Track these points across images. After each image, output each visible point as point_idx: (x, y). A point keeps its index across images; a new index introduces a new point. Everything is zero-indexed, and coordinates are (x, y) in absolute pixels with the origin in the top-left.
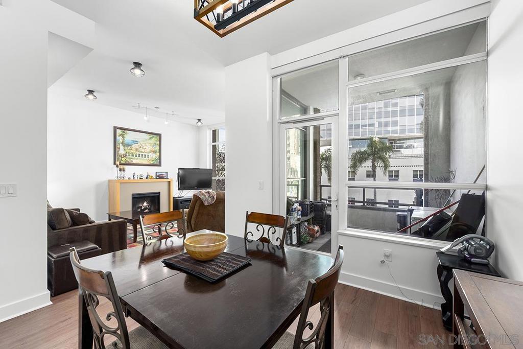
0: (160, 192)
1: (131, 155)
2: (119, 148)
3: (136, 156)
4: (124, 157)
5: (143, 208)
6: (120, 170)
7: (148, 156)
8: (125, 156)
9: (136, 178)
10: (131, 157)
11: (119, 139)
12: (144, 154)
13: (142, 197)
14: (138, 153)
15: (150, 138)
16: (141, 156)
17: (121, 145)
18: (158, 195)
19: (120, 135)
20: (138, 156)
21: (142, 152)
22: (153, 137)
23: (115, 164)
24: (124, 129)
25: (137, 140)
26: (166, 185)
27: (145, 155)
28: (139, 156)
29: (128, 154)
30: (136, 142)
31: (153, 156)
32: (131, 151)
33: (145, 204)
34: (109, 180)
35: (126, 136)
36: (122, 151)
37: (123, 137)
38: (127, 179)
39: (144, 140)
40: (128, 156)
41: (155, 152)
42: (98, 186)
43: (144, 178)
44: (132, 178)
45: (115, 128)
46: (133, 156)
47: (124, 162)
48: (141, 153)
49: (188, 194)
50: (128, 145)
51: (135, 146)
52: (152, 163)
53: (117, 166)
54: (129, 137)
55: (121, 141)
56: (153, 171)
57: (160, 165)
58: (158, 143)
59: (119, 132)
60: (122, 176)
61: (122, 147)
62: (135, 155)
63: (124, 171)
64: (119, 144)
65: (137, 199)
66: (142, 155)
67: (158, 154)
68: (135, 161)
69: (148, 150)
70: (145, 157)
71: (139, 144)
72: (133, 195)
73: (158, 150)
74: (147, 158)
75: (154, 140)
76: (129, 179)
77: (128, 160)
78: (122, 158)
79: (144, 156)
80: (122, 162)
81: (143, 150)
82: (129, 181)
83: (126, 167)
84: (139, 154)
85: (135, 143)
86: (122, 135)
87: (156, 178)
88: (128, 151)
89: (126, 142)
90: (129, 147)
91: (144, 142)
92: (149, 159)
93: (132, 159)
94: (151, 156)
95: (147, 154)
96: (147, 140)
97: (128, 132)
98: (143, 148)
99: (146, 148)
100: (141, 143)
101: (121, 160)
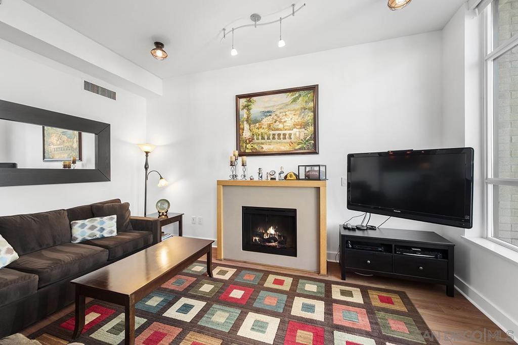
0: (296, 210)
1: (260, 137)
2: (243, 129)
3: (268, 139)
4: (250, 142)
5: (266, 237)
7: (290, 135)
8: (251, 140)
9: (264, 178)
10: (260, 141)
11: (244, 113)
12: (282, 132)
14: (272, 132)
15: (295, 100)
16: (276, 137)
17: (245, 122)
18: (292, 214)
19: (244, 107)
20: (271, 137)
21: (278, 130)
22: (300, 95)
24: (249, 96)
25: (269, 109)
27: (284, 135)
28: (274, 138)
29: (255, 137)
30: (267, 113)
31: (299, 134)
32: (261, 131)
35: (252, 106)
36: (247, 134)
37: (249, 110)
38: (247, 178)
39: (280, 106)
40: (255, 141)
41: (304, 126)
45: (238, 98)
46: (263, 138)
47: (250, 151)
48: (277, 132)
50: (256, 121)
51: (266, 121)
52: (297, 147)
55: (245, 116)
57: (315, 152)
58: (312, 105)
59: (242, 102)
61: (246, 126)
62: (266, 137)
64: (243, 122)
66: (279, 135)
67: (311, 129)
68: (266, 148)
69: (289, 123)
70: (285, 138)
71: (273, 115)
72: (245, 208)
73: (311, 121)
74: (288, 140)
75: (303, 101)
76: (251, 179)
77: (255, 146)
78: (247, 144)
80: (247, 151)
81: (281, 126)
84: (274, 134)
85: (266, 116)
86: (247, 107)
88: (256, 131)
89: (252, 117)
90: (257, 124)
91: (282, 111)
92: (293, 140)
93: (262, 144)
94: (295, 134)
95: (287, 132)
96: (287, 105)
97: (254, 98)
98: (280, 122)
99: (285, 122)
100: (278, 113)
101: (246, 147)
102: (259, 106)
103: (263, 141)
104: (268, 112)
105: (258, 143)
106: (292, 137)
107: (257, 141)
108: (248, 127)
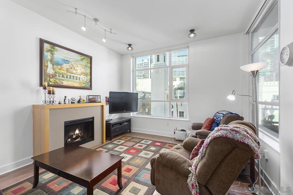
0: (93, 117)
1: (61, 76)
2: (47, 67)
3: (67, 77)
4: (53, 77)
5: (74, 137)
6: (49, 93)
7: (80, 78)
8: (54, 76)
9: (67, 102)
10: (61, 78)
11: (47, 55)
12: (75, 76)
13: (76, 124)
14: (69, 74)
15: (82, 60)
16: (72, 77)
17: (49, 62)
18: (91, 120)
19: (48, 51)
20: (69, 77)
21: (73, 73)
22: (84, 58)
23: (41, 85)
24: (53, 44)
25: (67, 59)
26: (100, 109)
27: (77, 77)
28: (70, 78)
29: (57, 75)
30: (66, 62)
31: (84, 79)
32: (61, 71)
33: (77, 132)
34: (33, 106)
35: (55, 53)
36: (50, 70)
37: (52, 54)
38: (57, 103)
39: (74, 60)
40: (57, 77)
41: (86, 75)
42: (18, 114)
43: (76, 102)
45: (42, 42)
46: (63, 77)
47: (53, 84)
48: (72, 75)
50: (58, 64)
51: (65, 66)
52: (83, 85)
53: (45, 88)
54: (59, 55)
55: (49, 57)
56: (84, 94)
57: (90, 88)
58: (89, 65)
59: (46, 46)
60: (52, 100)
61: (50, 65)
62: (65, 76)
63: (53, 94)
64: (47, 61)
65: (69, 127)
66: (73, 77)
67: (89, 77)
68: (65, 83)
69: (79, 71)
70: (77, 79)
71: (70, 64)
72: (65, 122)
73: (89, 73)
74: (78, 81)
75: (86, 61)
76: (59, 103)
77: (57, 81)
78: (50, 78)
79: (75, 78)
80: (50, 83)
81: (74, 72)
82: (62, 106)
83: (56, 90)
84: (70, 76)
85: (66, 63)
86: (51, 51)
87: (89, 102)
88: (57, 70)
89: (55, 60)
90: (59, 66)
91: (75, 63)
92: (81, 81)
93: (63, 80)
94: (82, 78)
95: (78, 76)
96: (78, 61)
97: (57, 48)
98: (74, 69)
99: (77, 70)
100: (73, 63)
101: (49, 80)
103: (63, 78)
104: (67, 61)
105: (60, 79)
106: (81, 79)
107: (59, 78)
108: (52, 66)
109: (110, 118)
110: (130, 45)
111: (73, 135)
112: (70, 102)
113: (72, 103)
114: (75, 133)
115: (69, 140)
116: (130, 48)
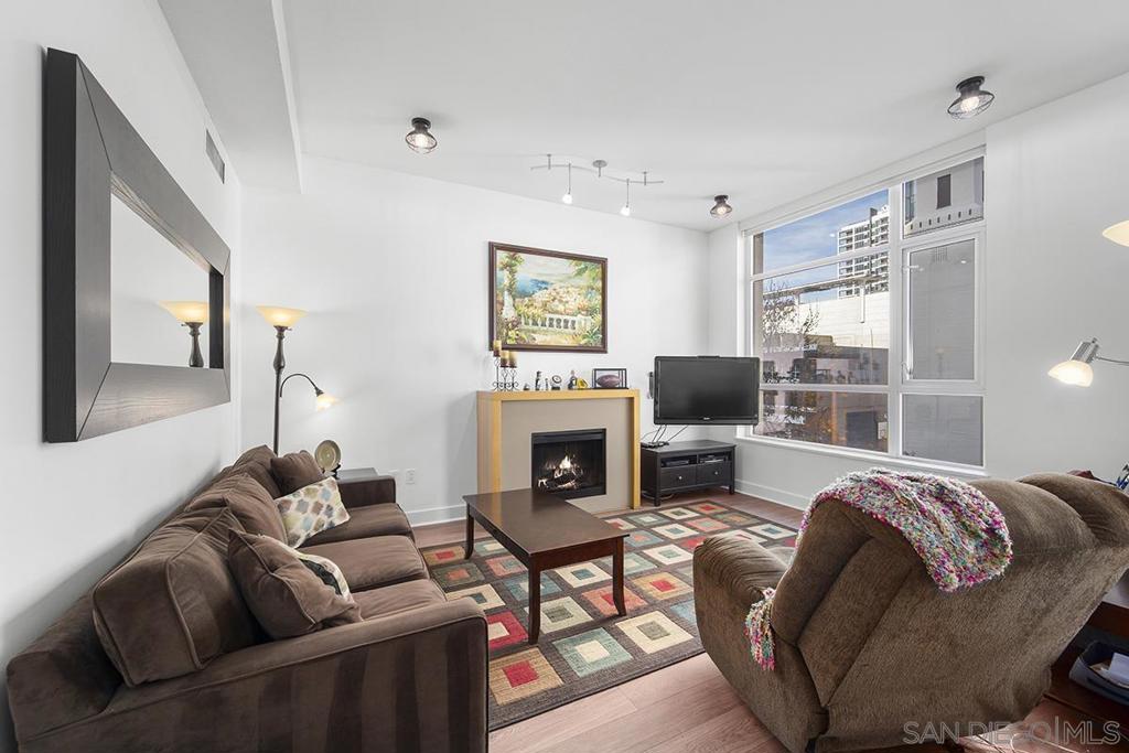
0: (605, 430)
1: (531, 322)
2: (503, 304)
3: (544, 325)
4: (514, 327)
5: (557, 475)
6: (504, 365)
7: (574, 322)
8: (516, 324)
9: (543, 387)
10: (531, 327)
11: (503, 277)
12: (563, 318)
13: (558, 444)
14: (548, 316)
15: (580, 273)
16: (555, 323)
17: (506, 293)
18: (599, 437)
19: (506, 266)
20: (547, 323)
21: (557, 312)
22: (586, 268)
23: (491, 347)
24: (514, 250)
25: (544, 278)
26: (622, 408)
27: (566, 321)
28: (551, 325)
29: (523, 321)
30: (542, 285)
31: (587, 323)
32: (532, 311)
33: (566, 464)
34: (478, 392)
35: (518, 268)
36: (508, 313)
37: (512, 272)
38: (521, 388)
39: (559, 278)
40: (523, 326)
41: (590, 312)
42: (453, 408)
43: (563, 385)
44: (533, 388)
45: (493, 248)
46: (535, 324)
47: (514, 342)
48: (555, 316)
49: (680, 437)
50: (524, 294)
51: (540, 296)
52: (583, 342)
53: (497, 354)
55: (506, 282)
56: (585, 365)
57: (603, 350)
58: (600, 284)
59: (501, 256)
60: (509, 380)
61: (508, 300)
62: (539, 323)
63: (513, 366)
64: (502, 291)
65: (546, 448)
66: (559, 321)
67: (599, 317)
68: (540, 339)
69: (573, 306)
70: (566, 327)
71: (550, 289)
72: (535, 436)
73: (599, 306)
74: (570, 330)
75: (590, 276)
76: (525, 389)
77: (524, 336)
78: (508, 329)
79: (562, 324)
80: (509, 342)
81: (561, 308)
82: (526, 396)
83: (519, 356)
84: (551, 319)
85: (540, 289)
86: (509, 267)
87: (596, 388)
88: (523, 309)
89: (518, 285)
90: (526, 299)
91: (562, 284)
92: (576, 331)
93: (534, 332)
94: (580, 323)
95: (570, 318)
96: (570, 278)
97: (522, 256)
98: (561, 301)
99: (567, 302)
100: (557, 286)
101: (507, 334)
102: (529, 268)
103: (535, 328)
104: (543, 282)
105: (529, 331)
106: (576, 326)
107: (526, 327)
108: (511, 300)
109: (663, 439)
110: (721, 199)
111: (554, 471)
112: (550, 387)
113: (554, 388)
114: (561, 467)
115: (544, 481)
116: (722, 210)
